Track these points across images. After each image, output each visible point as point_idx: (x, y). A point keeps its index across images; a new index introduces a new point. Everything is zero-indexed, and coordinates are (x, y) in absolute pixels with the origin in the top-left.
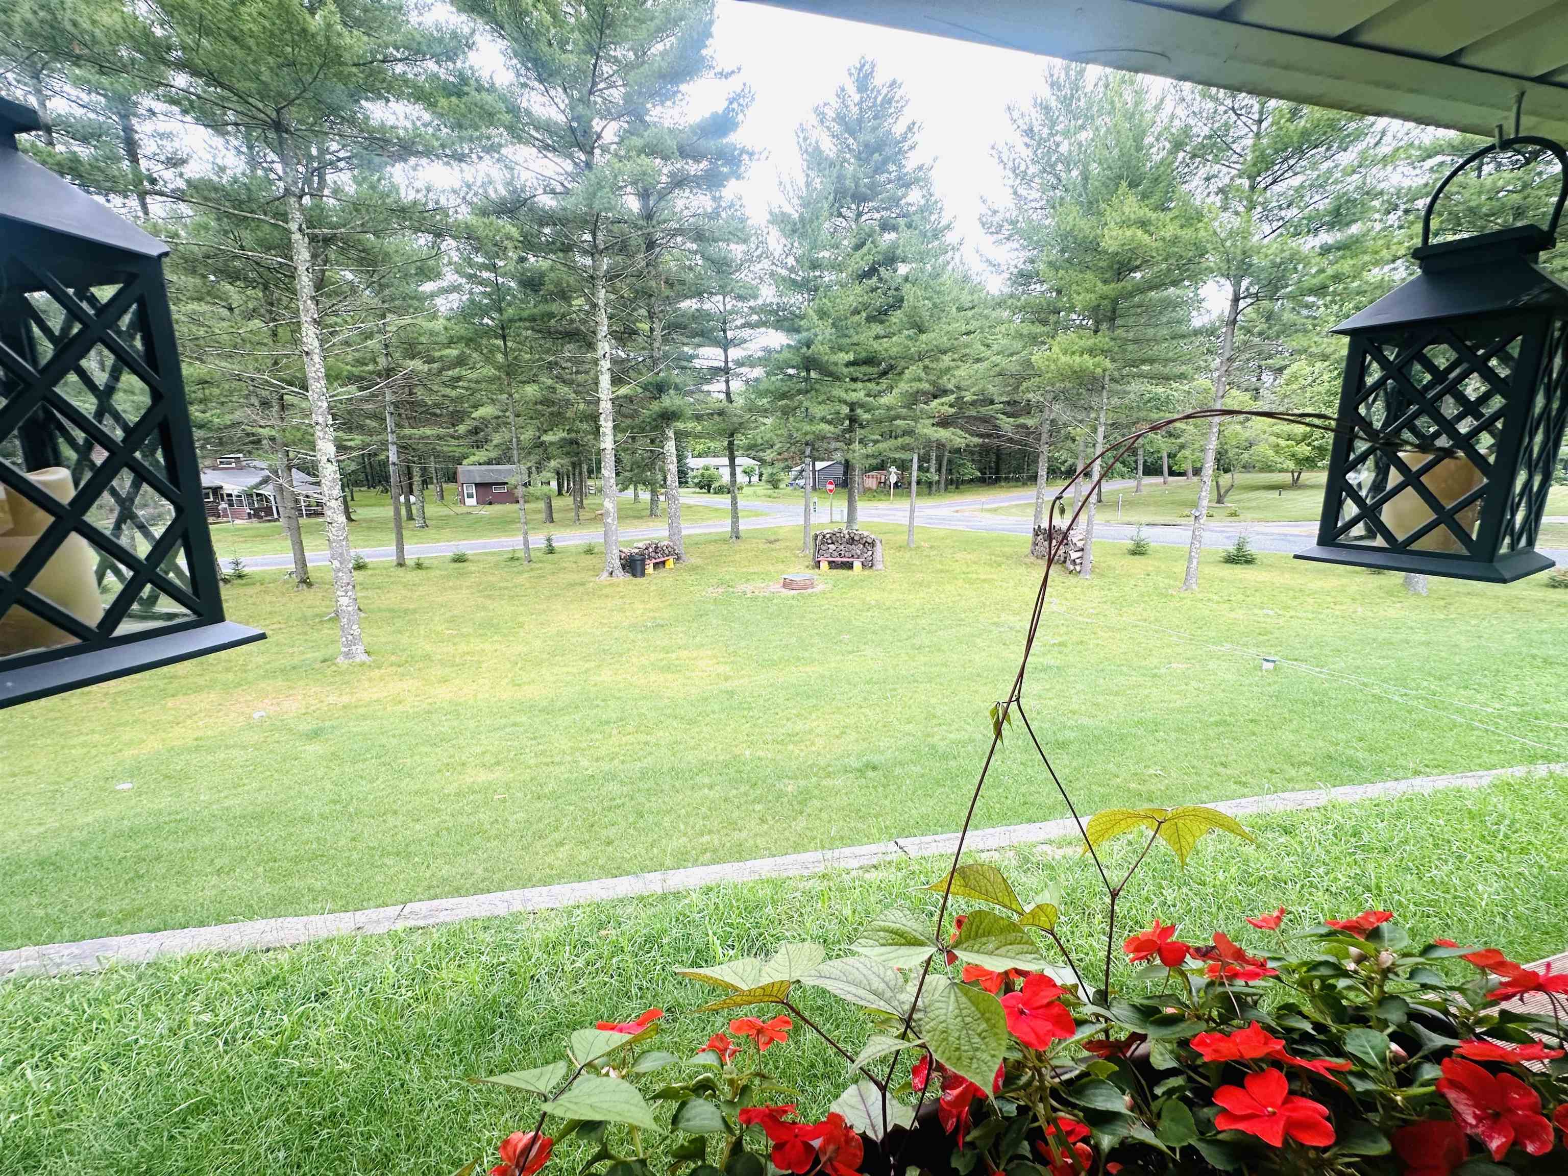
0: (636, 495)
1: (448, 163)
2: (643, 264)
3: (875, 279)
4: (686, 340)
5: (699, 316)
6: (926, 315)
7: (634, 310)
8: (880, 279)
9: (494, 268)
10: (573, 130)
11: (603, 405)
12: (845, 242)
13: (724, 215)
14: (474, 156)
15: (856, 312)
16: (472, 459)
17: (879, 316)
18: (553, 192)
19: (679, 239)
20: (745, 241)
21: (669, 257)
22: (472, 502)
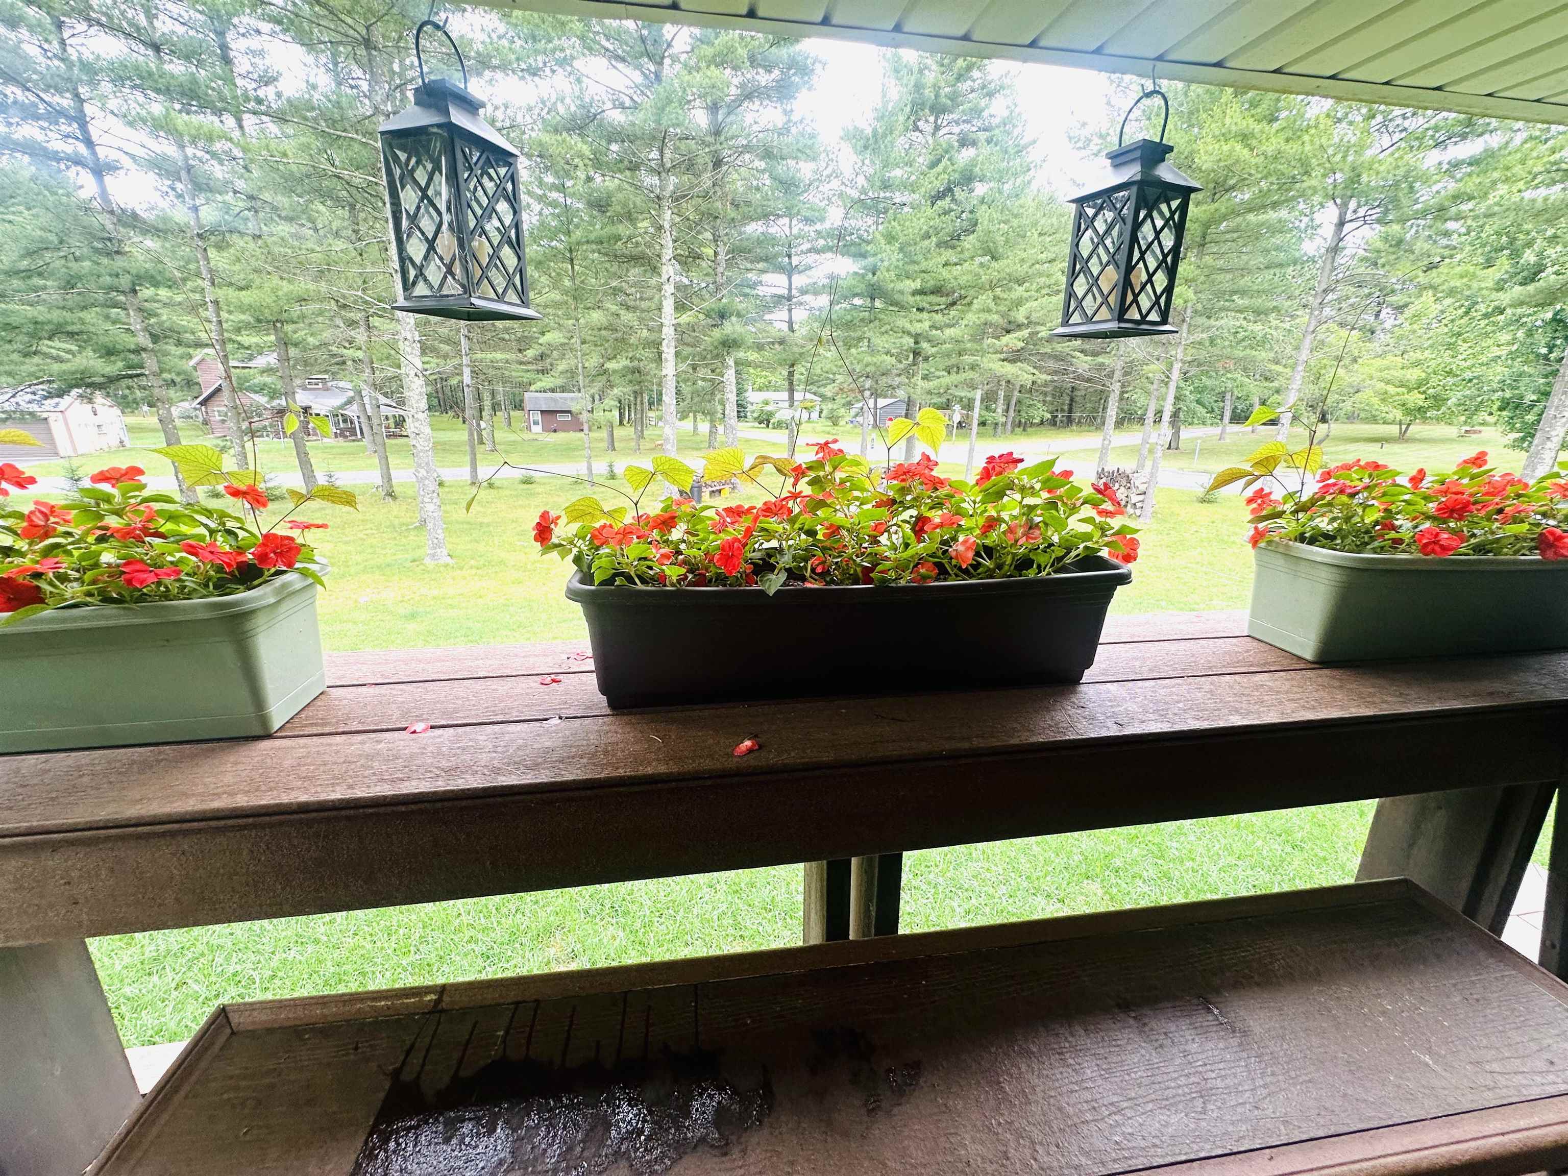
0: (695, 428)
1: (523, 78)
2: (709, 183)
3: (948, 199)
4: (749, 266)
5: (765, 240)
6: (1001, 240)
7: (699, 233)
8: (953, 200)
9: (561, 188)
10: (643, 40)
11: (665, 330)
12: (921, 160)
13: (794, 130)
14: (547, 70)
15: (927, 236)
16: (539, 385)
17: (952, 241)
18: (623, 107)
19: (747, 157)
20: (814, 159)
21: (736, 176)
22: (537, 429)
